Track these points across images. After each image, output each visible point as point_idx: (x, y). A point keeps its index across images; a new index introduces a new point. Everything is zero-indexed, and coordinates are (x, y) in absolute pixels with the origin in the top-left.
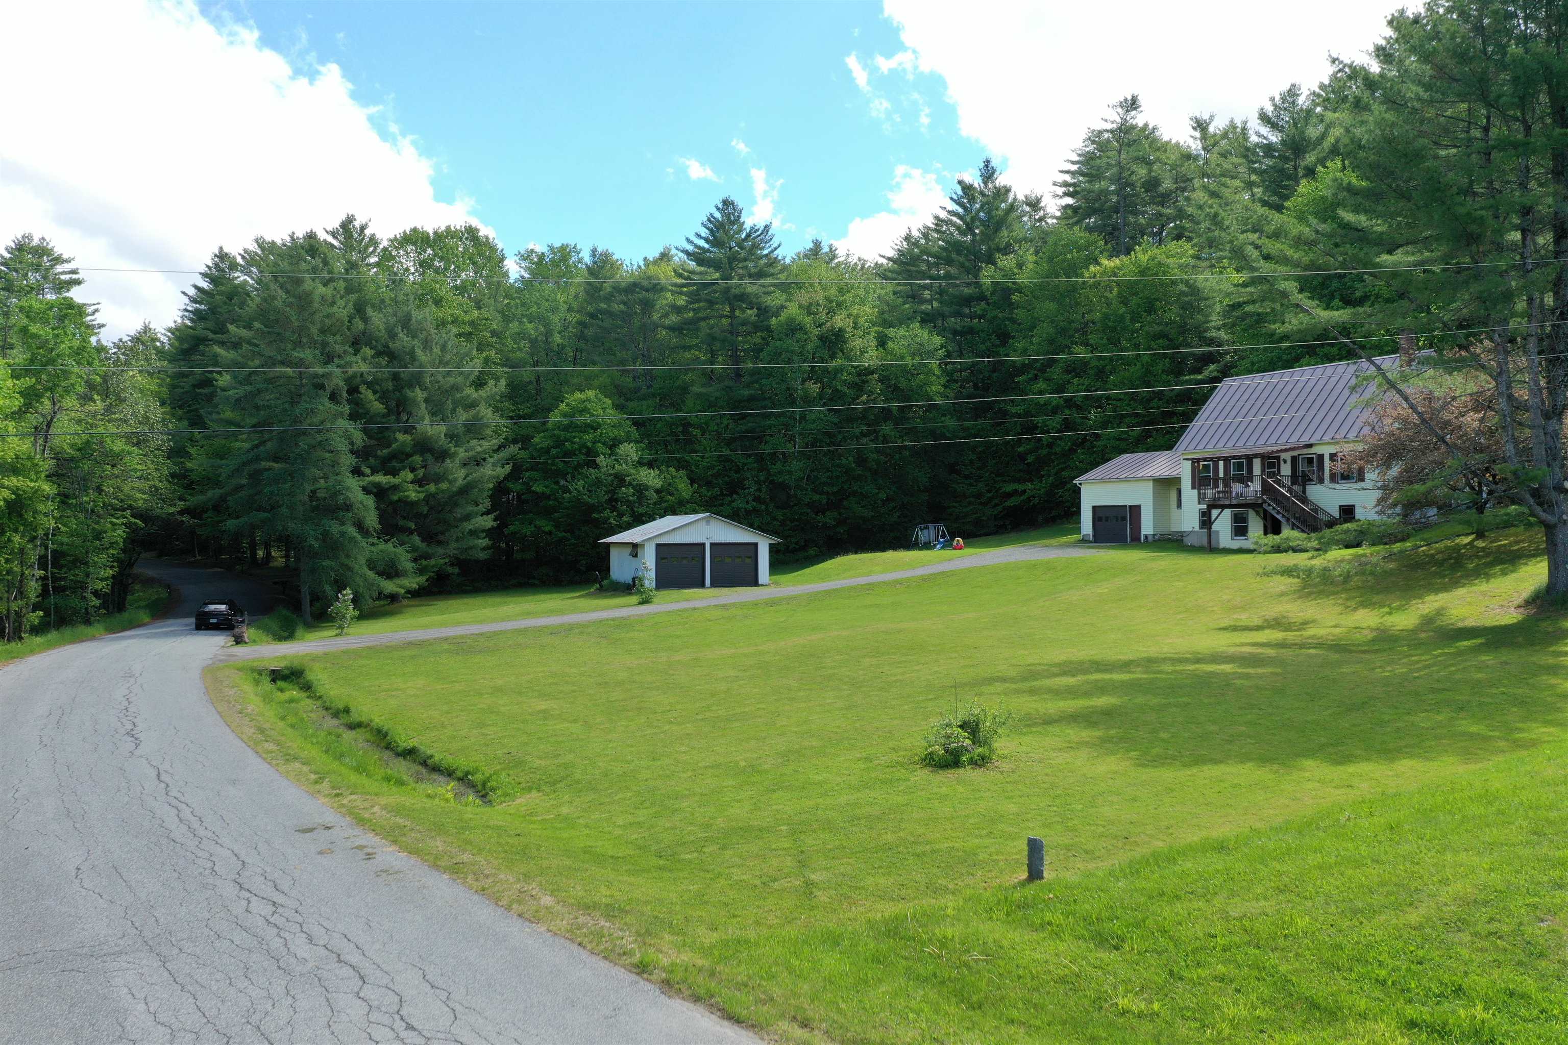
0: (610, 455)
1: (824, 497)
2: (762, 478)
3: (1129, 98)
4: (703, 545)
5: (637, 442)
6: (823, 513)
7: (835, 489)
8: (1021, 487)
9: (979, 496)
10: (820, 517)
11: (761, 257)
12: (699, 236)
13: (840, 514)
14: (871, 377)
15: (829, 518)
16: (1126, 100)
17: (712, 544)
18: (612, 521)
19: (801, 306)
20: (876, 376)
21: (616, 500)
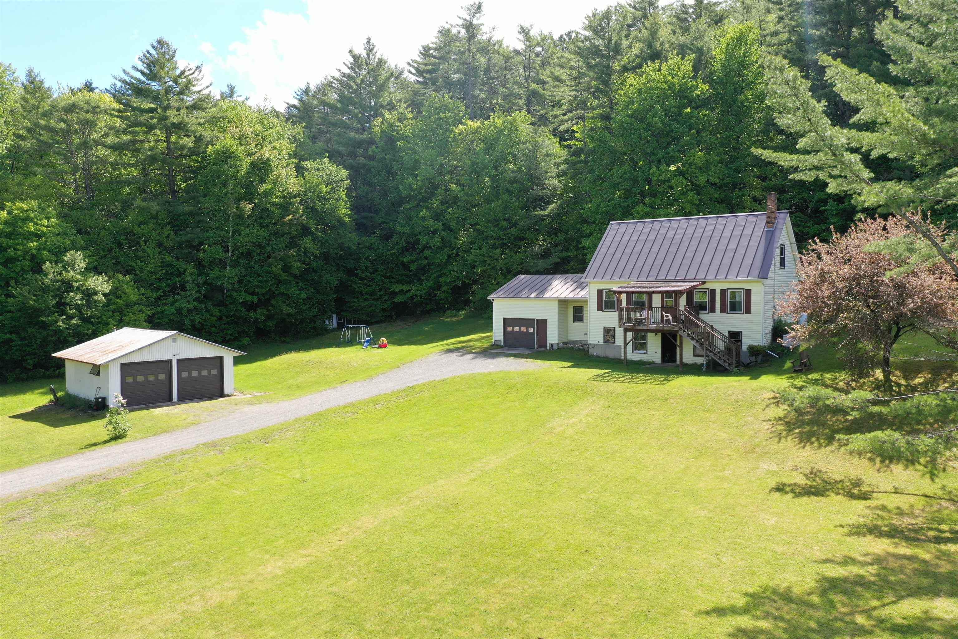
0: (56, 263)
1: (255, 297)
2: (201, 281)
3: (477, 3)
4: (170, 362)
5: (83, 249)
6: (255, 311)
7: (264, 291)
8: (405, 287)
9: (372, 294)
10: (252, 314)
11: (194, 93)
12: (135, 68)
13: (268, 310)
14: (294, 200)
15: (260, 314)
16: (475, 4)
17: (179, 361)
18: (61, 324)
19: (233, 137)
20: (298, 199)
21: (65, 304)
